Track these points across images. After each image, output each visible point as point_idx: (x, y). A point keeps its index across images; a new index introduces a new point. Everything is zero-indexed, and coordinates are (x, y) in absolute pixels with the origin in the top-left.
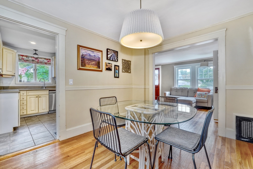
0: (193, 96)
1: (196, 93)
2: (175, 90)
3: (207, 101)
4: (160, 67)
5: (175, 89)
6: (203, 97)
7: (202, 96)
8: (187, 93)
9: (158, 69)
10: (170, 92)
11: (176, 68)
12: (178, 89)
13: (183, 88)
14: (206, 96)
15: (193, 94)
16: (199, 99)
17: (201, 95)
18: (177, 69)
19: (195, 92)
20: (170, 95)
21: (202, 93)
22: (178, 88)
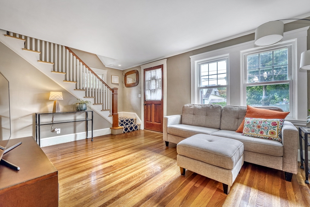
0: (235, 129)
1: (244, 119)
2: (192, 112)
3: (281, 151)
4: (164, 63)
5: (192, 109)
6: (265, 134)
7: (262, 132)
8: (219, 119)
9: (161, 67)
10: (182, 116)
11: (196, 62)
12: (199, 109)
13: (209, 107)
14: (276, 132)
15: (235, 122)
16: (256, 143)
17: (259, 127)
18: (198, 63)
19: (240, 116)
20: (181, 123)
21: (261, 122)
22: (198, 107)
